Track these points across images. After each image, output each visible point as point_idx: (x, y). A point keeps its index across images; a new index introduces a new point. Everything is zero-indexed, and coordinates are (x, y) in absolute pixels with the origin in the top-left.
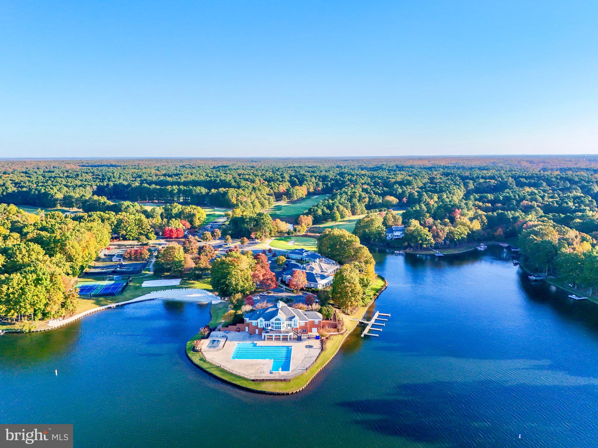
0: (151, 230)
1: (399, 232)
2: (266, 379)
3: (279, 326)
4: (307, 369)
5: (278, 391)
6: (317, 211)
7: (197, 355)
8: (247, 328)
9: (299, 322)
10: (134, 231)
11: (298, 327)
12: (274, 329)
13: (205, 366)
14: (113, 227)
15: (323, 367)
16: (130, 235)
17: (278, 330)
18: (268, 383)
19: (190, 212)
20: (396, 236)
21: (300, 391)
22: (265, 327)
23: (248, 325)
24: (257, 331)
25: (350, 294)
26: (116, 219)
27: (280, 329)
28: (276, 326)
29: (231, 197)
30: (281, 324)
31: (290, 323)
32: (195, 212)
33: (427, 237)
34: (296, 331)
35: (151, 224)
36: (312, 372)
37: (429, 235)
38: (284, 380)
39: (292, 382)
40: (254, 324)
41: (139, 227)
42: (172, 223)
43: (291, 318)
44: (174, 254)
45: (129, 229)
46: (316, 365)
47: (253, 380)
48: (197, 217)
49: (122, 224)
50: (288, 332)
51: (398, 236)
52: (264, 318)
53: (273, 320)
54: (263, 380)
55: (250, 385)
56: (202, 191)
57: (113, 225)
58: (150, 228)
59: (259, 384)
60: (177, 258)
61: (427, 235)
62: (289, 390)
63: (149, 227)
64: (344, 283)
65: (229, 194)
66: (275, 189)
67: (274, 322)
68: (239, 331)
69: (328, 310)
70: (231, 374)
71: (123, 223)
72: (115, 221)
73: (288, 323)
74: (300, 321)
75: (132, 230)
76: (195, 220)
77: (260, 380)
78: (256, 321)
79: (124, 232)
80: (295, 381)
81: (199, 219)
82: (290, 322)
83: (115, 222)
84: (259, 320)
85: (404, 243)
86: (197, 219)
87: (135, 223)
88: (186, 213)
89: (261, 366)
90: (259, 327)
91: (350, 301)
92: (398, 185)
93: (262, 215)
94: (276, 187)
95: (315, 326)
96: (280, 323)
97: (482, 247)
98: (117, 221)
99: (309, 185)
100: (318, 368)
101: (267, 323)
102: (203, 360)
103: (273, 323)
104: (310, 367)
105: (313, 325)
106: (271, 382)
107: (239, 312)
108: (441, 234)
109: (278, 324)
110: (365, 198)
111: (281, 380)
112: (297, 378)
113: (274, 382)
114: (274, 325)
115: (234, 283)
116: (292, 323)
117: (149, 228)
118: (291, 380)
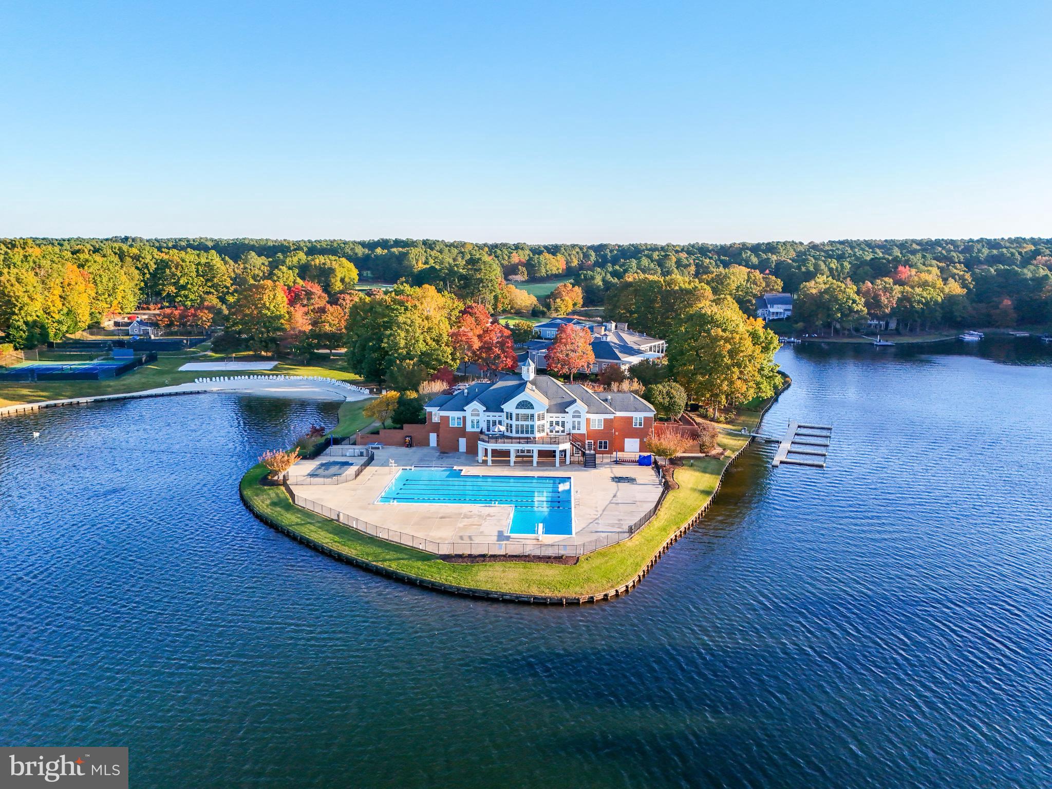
0: (232, 289)
1: (779, 306)
2: (491, 553)
3: (529, 423)
4: (631, 531)
5: (535, 591)
6: (593, 278)
7: (271, 492)
8: (433, 437)
9: (588, 420)
10: (195, 289)
11: (583, 430)
12: (514, 434)
13: (288, 519)
14: (148, 276)
15: (682, 529)
16: (186, 297)
17: (525, 435)
18: (498, 566)
19: (324, 264)
20: (773, 313)
21: (617, 595)
22: (485, 430)
23: (436, 428)
24: (463, 442)
25: (727, 361)
26: (154, 260)
27: (532, 432)
28: (520, 423)
29: (414, 262)
30: (536, 417)
31: (560, 420)
32: (335, 265)
33: (854, 305)
34: (576, 440)
35: (233, 275)
36: (649, 541)
37: (858, 301)
38: (555, 558)
39: (584, 566)
40: (454, 424)
41: (207, 280)
42: (280, 274)
43: (562, 407)
44: (261, 299)
45: (182, 282)
46: (657, 523)
47: (446, 558)
48: (339, 275)
49: (168, 271)
50: (556, 441)
51: (777, 313)
52: (484, 404)
53: (510, 406)
54: (484, 556)
55: (434, 570)
56: (357, 251)
57: (146, 271)
58: (232, 285)
59: (465, 569)
60: (268, 309)
61: (854, 302)
62: (578, 589)
63: (228, 283)
64: (708, 331)
65: (412, 256)
66: (504, 259)
67: (515, 412)
68: (410, 445)
69: (668, 393)
70: (373, 540)
71: (170, 268)
72: (152, 263)
73: (554, 420)
74: (591, 416)
75: (189, 286)
76: (333, 280)
77: (470, 556)
78: (459, 414)
79: (172, 289)
80: (597, 562)
81: (342, 280)
82: (560, 417)
83: (153, 267)
84: (469, 408)
85: (797, 323)
86: (339, 279)
87: (197, 271)
88: (315, 265)
89: (475, 520)
90: (469, 429)
91: (725, 379)
92: (749, 253)
93: (478, 262)
94: (505, 256)
95: (633, 433)
96: (532, 416)
97: (972, 337)
98: (155, 264)
99: (569, 255)
100: (664, 529)
101: (491, 419)
102: (289, 505)
103: (509, 416)
104: (639, 525)
105: (627, 428)
106: (508, 564)
107: (412, 395)
108: (884, 300)
109: (526, 418)
110: (689, 265)
111: (547, 559)
112: (603, 555)
113: (521, 564)
114: (514, 423)
115: (402, 343)
116: (568, 418)
117: (229, 285)
118: (582, 559)
